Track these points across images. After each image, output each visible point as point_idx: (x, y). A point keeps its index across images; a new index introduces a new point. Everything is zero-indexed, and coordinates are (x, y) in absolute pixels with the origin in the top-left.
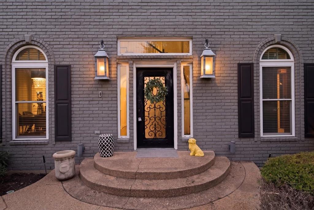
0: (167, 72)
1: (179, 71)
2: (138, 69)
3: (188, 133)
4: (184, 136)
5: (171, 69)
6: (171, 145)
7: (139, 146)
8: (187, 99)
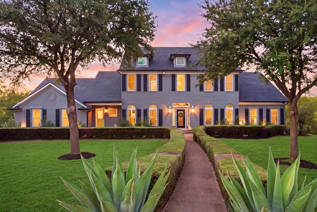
0: (184, 111)
1: (186, 110)
2: (177, 110)
3: (188, 125)
4: (187, 125)
5: (185, 110)
6: (185, 127)
7: (177, 127)
8: (188, 116)
